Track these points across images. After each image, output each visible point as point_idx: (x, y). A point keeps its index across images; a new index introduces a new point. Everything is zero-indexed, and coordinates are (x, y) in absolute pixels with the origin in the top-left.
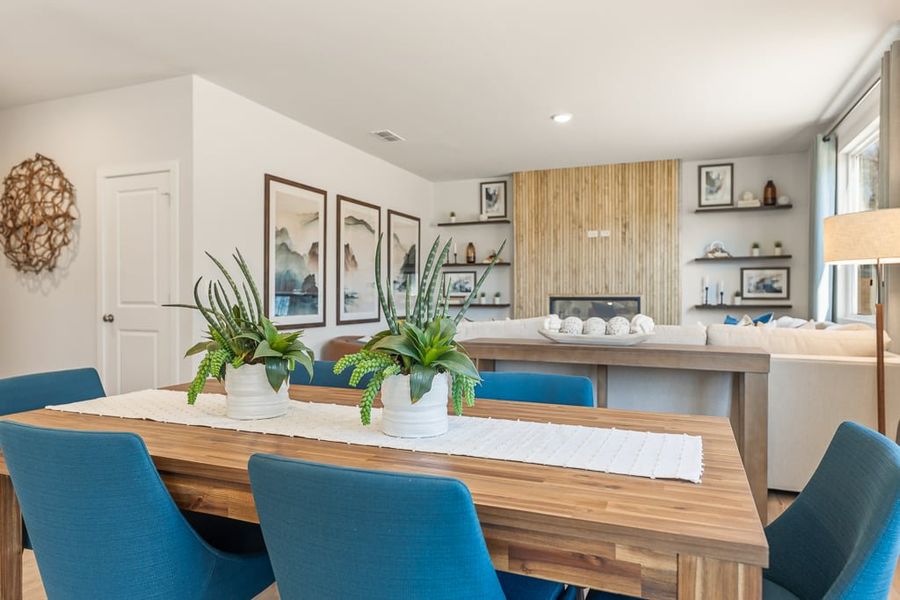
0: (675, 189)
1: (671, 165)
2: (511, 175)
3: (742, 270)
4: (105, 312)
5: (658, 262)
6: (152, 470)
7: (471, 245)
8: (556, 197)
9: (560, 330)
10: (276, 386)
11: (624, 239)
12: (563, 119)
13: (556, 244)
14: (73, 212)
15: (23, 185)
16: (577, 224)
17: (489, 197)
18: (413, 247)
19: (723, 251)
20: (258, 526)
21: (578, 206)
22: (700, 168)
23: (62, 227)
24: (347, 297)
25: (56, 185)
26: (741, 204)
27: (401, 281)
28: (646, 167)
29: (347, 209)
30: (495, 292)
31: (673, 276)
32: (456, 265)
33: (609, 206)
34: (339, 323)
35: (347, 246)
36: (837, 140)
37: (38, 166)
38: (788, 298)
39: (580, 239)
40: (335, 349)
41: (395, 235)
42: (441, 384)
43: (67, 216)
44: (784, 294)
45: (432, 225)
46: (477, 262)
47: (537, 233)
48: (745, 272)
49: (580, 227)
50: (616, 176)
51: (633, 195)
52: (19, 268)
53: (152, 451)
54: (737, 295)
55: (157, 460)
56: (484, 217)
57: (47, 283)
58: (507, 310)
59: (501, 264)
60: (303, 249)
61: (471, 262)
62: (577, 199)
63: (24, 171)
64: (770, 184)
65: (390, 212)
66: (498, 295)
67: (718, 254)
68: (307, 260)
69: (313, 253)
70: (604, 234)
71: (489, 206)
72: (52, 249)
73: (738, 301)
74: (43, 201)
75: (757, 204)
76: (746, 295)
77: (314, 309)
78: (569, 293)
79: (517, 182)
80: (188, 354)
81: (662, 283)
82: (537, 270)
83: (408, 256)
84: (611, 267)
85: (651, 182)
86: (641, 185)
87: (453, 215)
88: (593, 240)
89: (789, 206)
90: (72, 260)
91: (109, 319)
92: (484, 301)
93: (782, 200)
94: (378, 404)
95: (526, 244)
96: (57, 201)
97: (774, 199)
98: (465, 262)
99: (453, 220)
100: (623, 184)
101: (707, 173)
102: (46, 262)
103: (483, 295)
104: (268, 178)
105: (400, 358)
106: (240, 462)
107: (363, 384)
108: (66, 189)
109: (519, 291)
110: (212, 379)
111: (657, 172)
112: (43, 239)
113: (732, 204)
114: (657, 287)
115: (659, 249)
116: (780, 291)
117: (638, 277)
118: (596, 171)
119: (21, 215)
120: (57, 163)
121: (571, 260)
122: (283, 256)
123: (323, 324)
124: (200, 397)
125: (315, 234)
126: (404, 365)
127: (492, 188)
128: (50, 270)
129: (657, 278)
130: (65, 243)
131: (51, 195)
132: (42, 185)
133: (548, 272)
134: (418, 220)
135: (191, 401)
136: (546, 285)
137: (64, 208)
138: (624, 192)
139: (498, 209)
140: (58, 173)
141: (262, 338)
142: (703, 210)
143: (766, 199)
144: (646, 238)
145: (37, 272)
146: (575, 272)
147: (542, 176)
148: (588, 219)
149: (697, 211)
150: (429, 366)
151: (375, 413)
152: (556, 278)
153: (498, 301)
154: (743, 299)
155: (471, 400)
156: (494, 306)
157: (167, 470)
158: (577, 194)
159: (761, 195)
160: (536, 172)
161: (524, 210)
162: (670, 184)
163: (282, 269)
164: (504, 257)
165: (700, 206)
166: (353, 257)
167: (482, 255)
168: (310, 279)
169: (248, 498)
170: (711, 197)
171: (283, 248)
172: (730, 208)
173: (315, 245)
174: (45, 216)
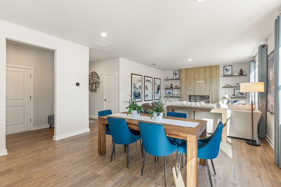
0: (218, 72)
1: (217, 67)
2: (180, 69)
3: (234, 89)
4: (104, 99)
5: (214, 88)
6: (126, 123)
7: (172, 84)
8: (190, 74)
9: (186, 104)
10: (139, 114)
11: (206, 83)
12: (190, 60)
13: (190, 84)
14: (99, 81)
15: (91, 77)
16: (195, 80)
17: (175, 74)
18: (159, 85)
19: (229, 85)
20: (139, 131)
21: (195, 76)
22: (224, 67)
23: (97, 84)
24: (146, 95)
25: (96, 77)
26: (234, 75)
27: (157, 92)
28: (211, 67)
29: (146, 78)
30: (177, 94)
31: (217, 91)
32: (168, 88)
33: (202, 76)
34: (145, 101)
35: (146, 86)
36: (255, 61)
37: (94, 73)
38: (246, 96)
39: (196, 83)
40: (144, 106)
41: (156, 83)
42: (161, 114)
43: (98, 82)
44: (245, 95)
45: (163, 80)
46: (173, 88)
47: (186, 82)
48: (235, 90)
49: (196, 80)
50: (204, 69)
51: (208, 73)
52: (90, 91)
53: (126, 121)
54: (233, 95)
55: (127, 122)
56: (174, 78)
57: (95, 94)
58: (179, 98)
59: (178, 88)
60: (138, 87)
61: (171, 88)
62: (195, 74)
63: (91, 74)
64: (241, 70)
65: (154, 78)
66: (177, 95)
67: (228, 86)
68: (139, 89)
69: (140, 88)
70: (201, 82)
71: (175, 76)
72: (96, 88)
73: (233, 97)
74: (94, 79)
75: (238, 75)
76: (235, 95)
77: (140, 98)
78: (193, 95)
79: (182, 71)
80: (126, 108)
81: (215, 92)
82: (186, 90)
83: (158, 87)
84: (202, 89)
85: (212, 70)
86: (210, 71)
87: (168, 78)
88: (199, 83)
89: (246, 75)
90: (99, 89)
91: (105, 100)
92: (174, 96)
93: (244, 74)
94: (153, 116)
95: (183, 84)
96: (97, 79)
97: (242, 73)
98: (170, 88)
99: (168, 79)
100: (205, 71)
101: (226, 68)
102: (95, 90)
103: (174, 95)
104: (132, 74)
105: (156, 110)
106: (137, 123)
107: (151, 114)
108: (98, 77)
109: (182, 94)
110: (130, 112)
111: (214, 68)
112: (94, 86)
113: (232, 75)
114: (214, 94)
115: (214, 85)
116: (244, 94)
117: (209, 91)
118: (199, 68)
119: (91, 82)
120: (97, 73)
121: (194, 87)
122: (134, 88)
123: (142, 101)
124: (129, 115)
125: (140, 84)
126: (157, 111)
127: (176, 72)
128: (96, 91)
129: (214, 91)
130: (98, 87)
131: (96, 78)
132: (94, 77)
133: (188, 90)
134: (160, 79)
135: (127, 115)
136: (188, 93)
137: (98, 81)
138: (206, 72)
139: (177, 77)
140: (97, 75)
141: (137, 107)
142: (224, 76)
143: (240, 73)
144: (211, 83)
145: (93, 92)
146: (194, 90)
147: (187, 70)
148: (197, 78)
149: (223, 76)
150: (160, 111)
151: (152, 118)
152: (190, 91)
153: (177, 96)
154: (235, 96)
155: (166, 116)
156: (176, 97)
157: (128, 123)
158: (195, 73)
159: (239, 72)
160: (186, 69)
161: (183, 77)
162: (216, 71)
163: (134, 91)
164: (179, 86)
165: (224, 75)
166: (147, 88)
167: (174, 86)
168: (139, 92)
169: (138, 127)
170: (227, 73)
171: (135, 87)
172: (231, 75)
173: (140, 86)
174: (95, 82)
